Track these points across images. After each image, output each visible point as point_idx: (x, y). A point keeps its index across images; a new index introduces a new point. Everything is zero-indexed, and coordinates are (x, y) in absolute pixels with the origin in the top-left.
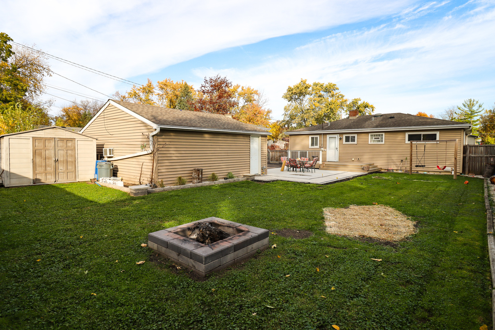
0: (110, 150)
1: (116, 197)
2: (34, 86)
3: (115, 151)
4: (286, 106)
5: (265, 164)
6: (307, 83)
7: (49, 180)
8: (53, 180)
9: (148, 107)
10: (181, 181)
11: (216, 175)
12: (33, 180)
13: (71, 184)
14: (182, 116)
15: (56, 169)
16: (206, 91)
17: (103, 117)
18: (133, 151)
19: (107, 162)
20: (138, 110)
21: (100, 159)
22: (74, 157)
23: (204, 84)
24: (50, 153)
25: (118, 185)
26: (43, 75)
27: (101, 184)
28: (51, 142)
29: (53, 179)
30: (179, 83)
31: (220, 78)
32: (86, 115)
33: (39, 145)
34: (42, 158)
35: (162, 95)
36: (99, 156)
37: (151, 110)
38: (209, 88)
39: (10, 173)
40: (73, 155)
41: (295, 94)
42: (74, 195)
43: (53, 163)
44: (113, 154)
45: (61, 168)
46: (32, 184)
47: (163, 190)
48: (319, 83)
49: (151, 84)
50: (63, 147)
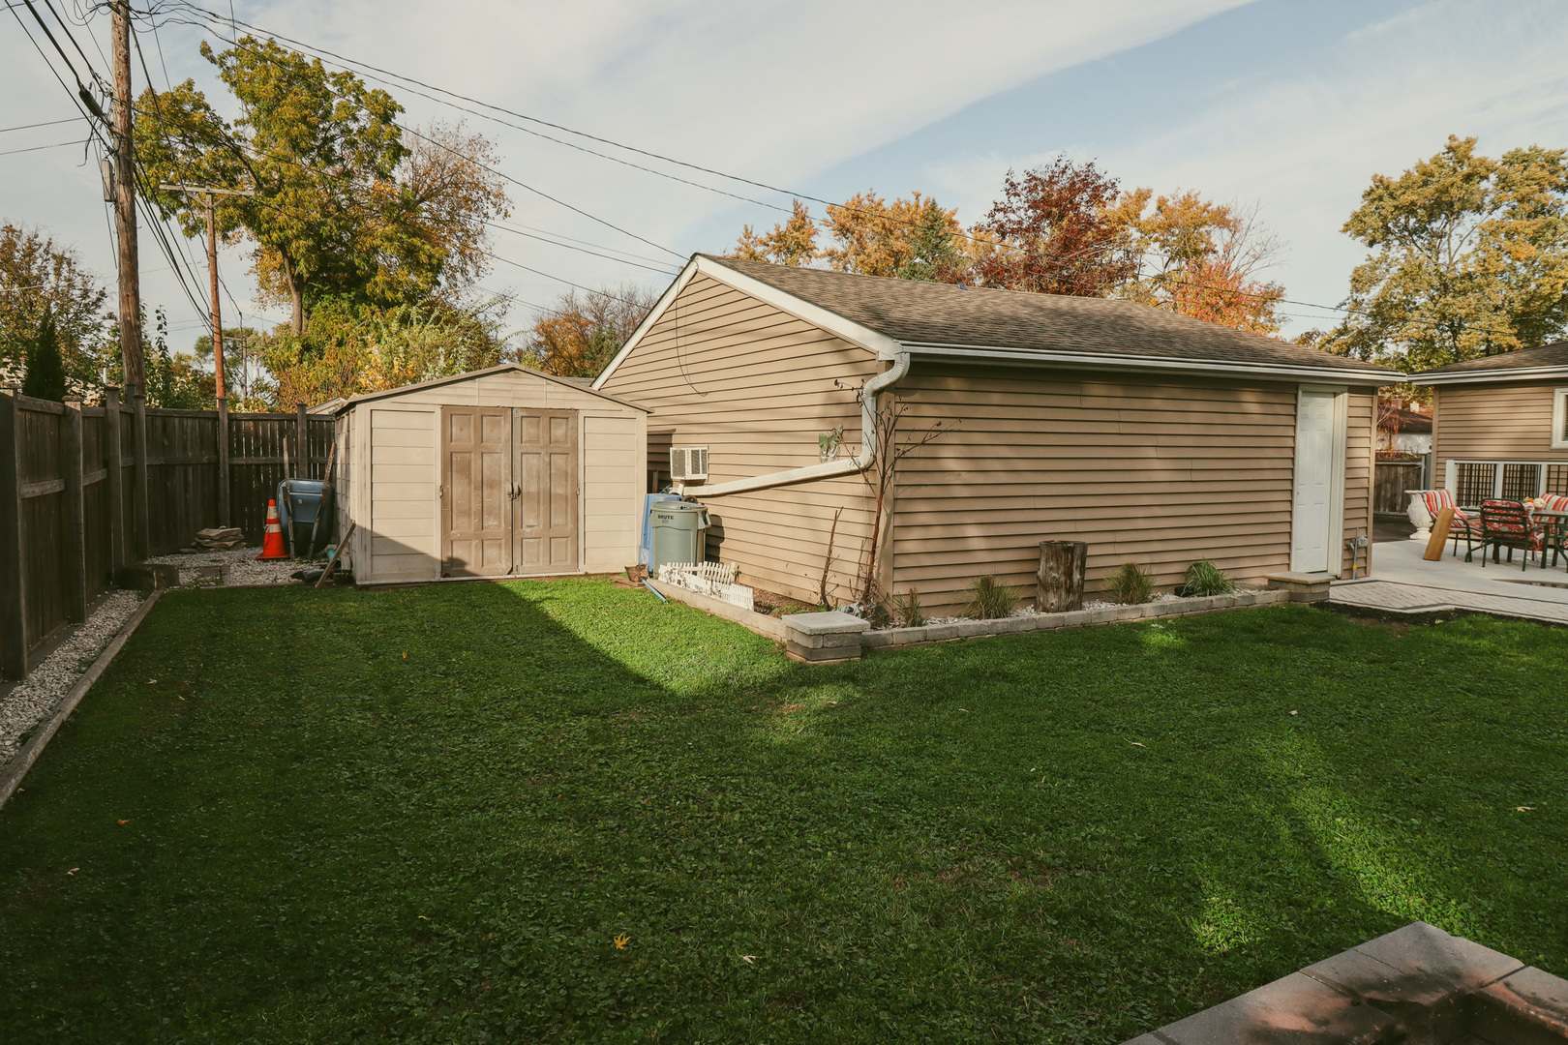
0: (695, 454)
1: (734, 660)
2: (462, 253)
3: (712, 459)
4: (1363, 268)
5: (1363, 523)
6: (1476, 154)
7: (490, 564)
8: (505, 566)
9: (838, 279)
10: (990, 599)
11: (1141, 570)
12: (442, 562)
13: (560, 582)
14: (979, 308)
15: (514, 523)
16: (1012, 226)
17: (673, 324)
18: (783, 461)
19: (683, 504)
20: (804, 287)
21: (659, 491)
22: (572, 477)
23: (1002, 198)
24: (496, 464)
25: (732, 601)
26: (486, 215)
27: (666, 590)
28: (499, 421)
29: (503, 561)
30: (903, 206)
31: (1069, 172)
32: (603, 340)
33: (463, 434)
34: (470, 483)
35: (845, 255)
36: (656, 476)
37: (853, 289)
38: (1024, 215)
39: (374, 537)
40: (569, 471)
41: (1410, 210)
42: (577, 643)
43: (505, 503)
44: (704, 472)
45: (531, 520)
46: (438, 578)
47: (920, 636)
48: (1538, 152)
49: (803, 219)
50: (537, 441)
